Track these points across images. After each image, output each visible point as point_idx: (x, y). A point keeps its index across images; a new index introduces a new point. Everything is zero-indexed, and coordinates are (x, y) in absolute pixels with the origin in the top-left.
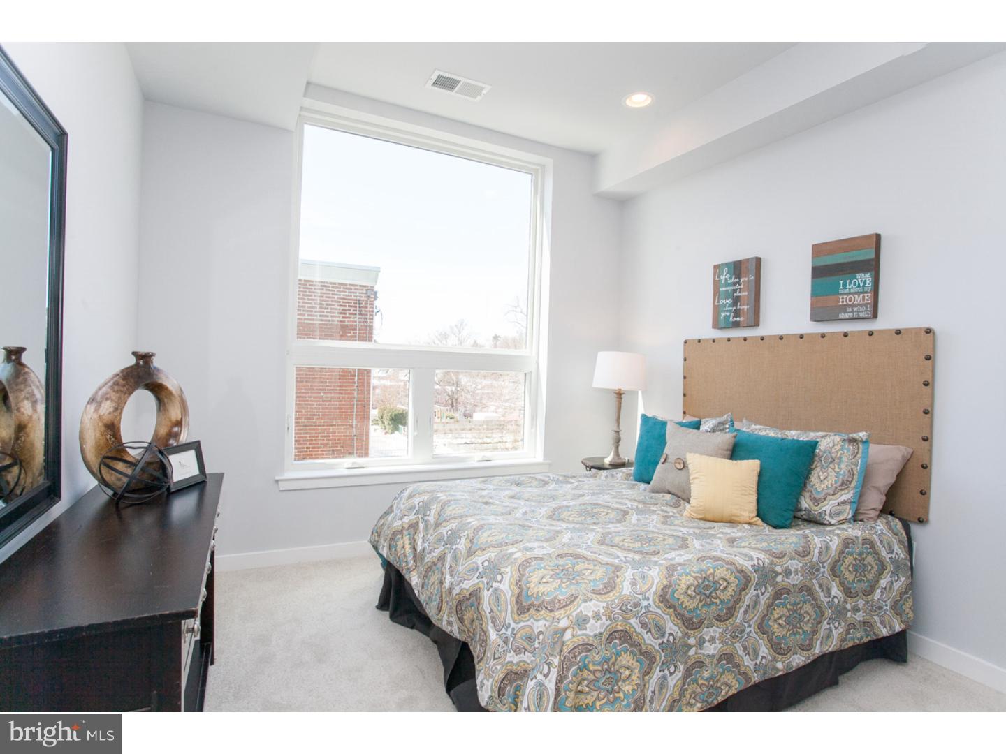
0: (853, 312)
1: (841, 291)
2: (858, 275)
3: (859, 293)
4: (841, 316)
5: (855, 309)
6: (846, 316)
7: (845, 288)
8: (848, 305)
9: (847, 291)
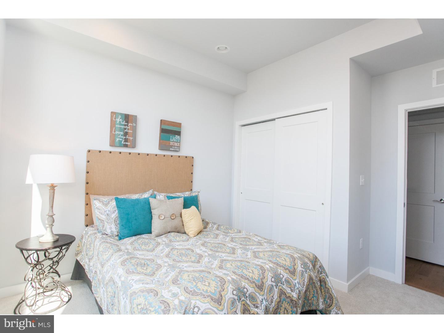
0: (174, 148)
1: (171, 140)
2: (176, 136)
3: (176, 142)
4: (171, 149)
5: (175, 147)
6: (172, 149)
7: (172, 139)
8: (173, 146)
9: (173, 140)
